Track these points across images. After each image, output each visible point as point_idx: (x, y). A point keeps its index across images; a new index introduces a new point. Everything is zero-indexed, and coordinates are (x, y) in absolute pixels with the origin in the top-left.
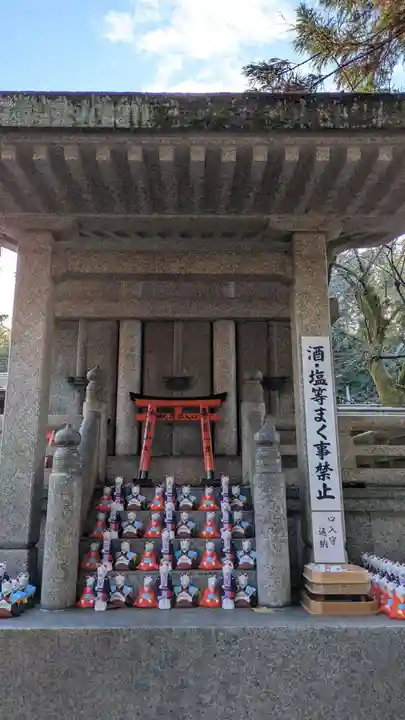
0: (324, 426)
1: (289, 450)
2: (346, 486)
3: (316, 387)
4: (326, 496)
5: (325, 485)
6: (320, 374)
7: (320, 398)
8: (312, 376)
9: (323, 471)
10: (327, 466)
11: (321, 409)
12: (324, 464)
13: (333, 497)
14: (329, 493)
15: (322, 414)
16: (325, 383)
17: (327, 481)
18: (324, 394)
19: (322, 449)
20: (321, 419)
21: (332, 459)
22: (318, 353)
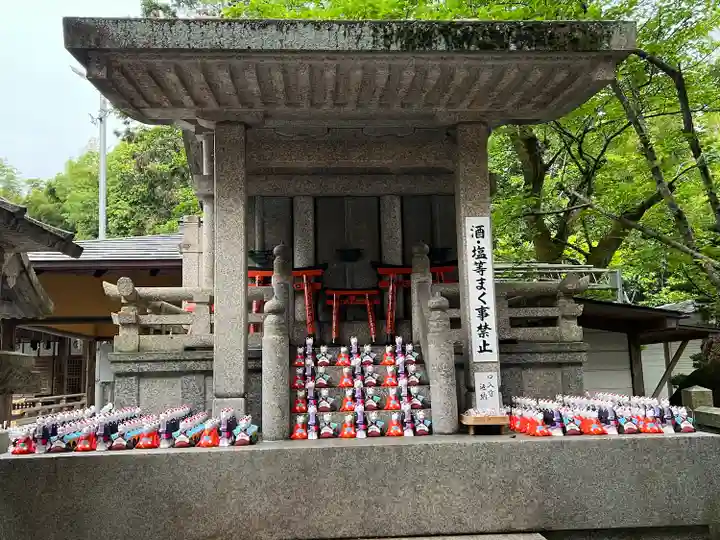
0: (484, 294)
1: (454, 313)
2: (502, 342)
3: (478, 261)
4: (485, 350)
5: (484, 342)
6: (481, 249)
7: (481, 269)
8: (474, 251)
9: (483, 329)
10: (486, 326)
11: (482, 279)
12: (483, 324)
13: (491, 351)
14: (487, 348)
15: (482, 283)
16: (484, 257)
17: (486, 338)
18: (484, 266)
19: (482, 312)
20: (482, 287)
21: (491, 320)
22: (480, 231)
